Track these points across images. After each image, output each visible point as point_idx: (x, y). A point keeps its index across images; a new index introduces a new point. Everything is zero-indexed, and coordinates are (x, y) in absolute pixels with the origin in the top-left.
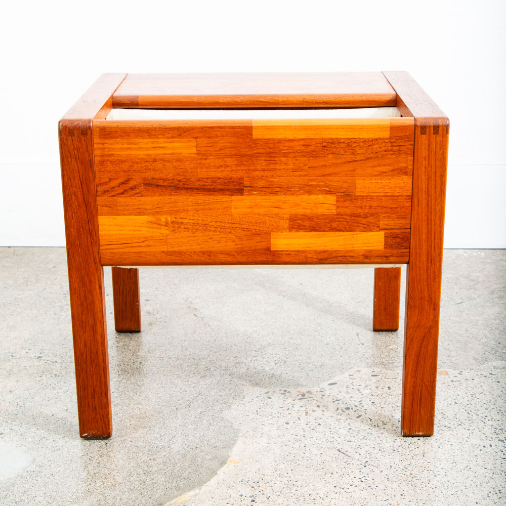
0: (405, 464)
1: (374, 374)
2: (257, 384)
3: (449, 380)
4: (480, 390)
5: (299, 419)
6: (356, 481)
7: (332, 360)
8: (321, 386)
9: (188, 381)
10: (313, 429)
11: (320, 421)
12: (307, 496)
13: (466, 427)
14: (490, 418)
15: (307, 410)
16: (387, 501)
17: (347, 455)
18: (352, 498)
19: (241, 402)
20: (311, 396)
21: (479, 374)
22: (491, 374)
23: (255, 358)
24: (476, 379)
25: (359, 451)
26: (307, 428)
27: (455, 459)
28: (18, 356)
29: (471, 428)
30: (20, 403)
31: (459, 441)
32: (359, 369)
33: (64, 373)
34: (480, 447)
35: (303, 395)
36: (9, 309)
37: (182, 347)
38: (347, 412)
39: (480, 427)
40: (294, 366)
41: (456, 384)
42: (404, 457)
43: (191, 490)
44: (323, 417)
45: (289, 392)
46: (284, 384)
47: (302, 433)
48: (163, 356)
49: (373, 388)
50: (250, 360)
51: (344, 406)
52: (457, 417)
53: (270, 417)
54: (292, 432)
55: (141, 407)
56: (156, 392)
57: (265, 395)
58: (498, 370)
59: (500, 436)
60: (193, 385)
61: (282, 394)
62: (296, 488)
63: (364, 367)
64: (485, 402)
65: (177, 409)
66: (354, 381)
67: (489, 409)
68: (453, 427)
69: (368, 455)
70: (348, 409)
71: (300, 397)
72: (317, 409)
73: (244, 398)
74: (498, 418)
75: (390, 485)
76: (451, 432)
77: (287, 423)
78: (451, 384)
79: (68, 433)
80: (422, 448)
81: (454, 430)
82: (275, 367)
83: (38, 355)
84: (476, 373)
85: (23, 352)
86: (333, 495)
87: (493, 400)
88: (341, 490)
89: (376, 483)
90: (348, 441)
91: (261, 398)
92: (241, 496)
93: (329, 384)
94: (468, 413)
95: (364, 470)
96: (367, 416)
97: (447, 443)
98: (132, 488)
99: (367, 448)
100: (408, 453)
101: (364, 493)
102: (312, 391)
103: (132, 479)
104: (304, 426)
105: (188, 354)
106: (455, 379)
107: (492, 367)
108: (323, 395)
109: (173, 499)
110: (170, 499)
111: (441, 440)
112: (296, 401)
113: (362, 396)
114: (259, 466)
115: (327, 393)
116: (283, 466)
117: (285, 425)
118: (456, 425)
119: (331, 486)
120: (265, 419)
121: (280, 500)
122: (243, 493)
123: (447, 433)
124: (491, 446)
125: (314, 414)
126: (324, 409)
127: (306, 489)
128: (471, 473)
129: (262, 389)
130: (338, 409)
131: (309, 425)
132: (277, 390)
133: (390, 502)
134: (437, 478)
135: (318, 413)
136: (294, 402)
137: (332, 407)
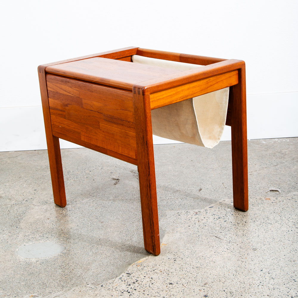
0: (249, 241)
2: (173, 209)
3: (271, 202)
4: (287, 206)
5: (195, 224)
6: (225, 250)
7: (210, 196)
8: (205, 209)
9: (137, 210)
10: (202, 228)
11: (206, 224)
12: (201, 257)
13: (280, 223)
14: (292, 218)
15: (199, 220)
16: (241, 257)
17: (220, 239)
18: (223, 257)
19: (165, 218)
20: (200, 213)
21: (286, 198)
22: (292, 198)
23: (170, 198)
24: (284, 201)
25: (226, 236)
26: (199, 228)
27: (274, 237)
28: (49, 202)
29: (282, 223)
30: (54, 224)
31: (276, 229)
32: (225, 200)
33: (73, 209)
34: (286, 232)
35: (197, 213)
36: (41, 181)
37: (132, 194)
38: (220, 219)
39: (287, 222)
40: (191, 200)
41: (274, 204)
42: (249, 238)
43: (144, 258)
44: (207, 222)
45: (189, 212)
46: (186, 209)
47: (197, 230)
48: (123, 199)
49: (232, 208)
50: (168, 198)
51: (217, 217)
52: (275, 218)
53: (181, 224)
54: (192, 230)
55: (114, 222)
56: (121, 215)
57: (177, 214)
58: (296, 196)
59: (296, 226)
61: (185, 213)
62: (196, 254)
63: (227, 199)
64: (289, 211)
65: (133, 223)
66: (222, 205)
67: (291, 214)
69: (230, 238)
70: (220, 218)
71: (195, 214)
72: (204, 219)
73: (166, 216)
74: (295, 218)
75: (242, 250)
76: (272, 226)
77: (189, 226)
78: (272, 204)
79: (80, 236)
80: (257, 233)
81: (274, 225)
82: (181, 201)
84: (285, 198)
85: (52, 201)
86: (214, 256)
87: (293, 210)
88: (218, 254)
89: (235, 250)
90: (220, 232)
91: (175, 216)
92: (169, 259)
93: (209, 208)
94: (281, 217)
95: (229, 244)
96: (229, 221)
97: (270, 230)
99: (230, 235)
100: (250, 236)
101: (229, 254)
102: (201, 211)
103: (114, 254)
104: (198, 227)
105: (136, 197)
106: (274, 202)
107: (293, 195)
108: (206, 213)
110: (134, 262)
111: (267, 229)
113: (226, 212)
114: (176, 246)
115: (209, 211)
116: (188, 245)
117: (188, 227)
118: (274, 222)
119: (213, 252)
120: (178, 225)
121: (188, 260)
122: (170, 257)
123: (270, 226)
124: (292, 230)
125: (202, 221)
126: (207, 219)
127: (201, 254)
128: (282, 243)
129: (175, 211)
130: (214, 218)
131: (200, 226)
132: (183, 211)
133: (242, 257)
134: (265, 246)
135: (205, 221)
136: (192, 217)
137: (211, 218)
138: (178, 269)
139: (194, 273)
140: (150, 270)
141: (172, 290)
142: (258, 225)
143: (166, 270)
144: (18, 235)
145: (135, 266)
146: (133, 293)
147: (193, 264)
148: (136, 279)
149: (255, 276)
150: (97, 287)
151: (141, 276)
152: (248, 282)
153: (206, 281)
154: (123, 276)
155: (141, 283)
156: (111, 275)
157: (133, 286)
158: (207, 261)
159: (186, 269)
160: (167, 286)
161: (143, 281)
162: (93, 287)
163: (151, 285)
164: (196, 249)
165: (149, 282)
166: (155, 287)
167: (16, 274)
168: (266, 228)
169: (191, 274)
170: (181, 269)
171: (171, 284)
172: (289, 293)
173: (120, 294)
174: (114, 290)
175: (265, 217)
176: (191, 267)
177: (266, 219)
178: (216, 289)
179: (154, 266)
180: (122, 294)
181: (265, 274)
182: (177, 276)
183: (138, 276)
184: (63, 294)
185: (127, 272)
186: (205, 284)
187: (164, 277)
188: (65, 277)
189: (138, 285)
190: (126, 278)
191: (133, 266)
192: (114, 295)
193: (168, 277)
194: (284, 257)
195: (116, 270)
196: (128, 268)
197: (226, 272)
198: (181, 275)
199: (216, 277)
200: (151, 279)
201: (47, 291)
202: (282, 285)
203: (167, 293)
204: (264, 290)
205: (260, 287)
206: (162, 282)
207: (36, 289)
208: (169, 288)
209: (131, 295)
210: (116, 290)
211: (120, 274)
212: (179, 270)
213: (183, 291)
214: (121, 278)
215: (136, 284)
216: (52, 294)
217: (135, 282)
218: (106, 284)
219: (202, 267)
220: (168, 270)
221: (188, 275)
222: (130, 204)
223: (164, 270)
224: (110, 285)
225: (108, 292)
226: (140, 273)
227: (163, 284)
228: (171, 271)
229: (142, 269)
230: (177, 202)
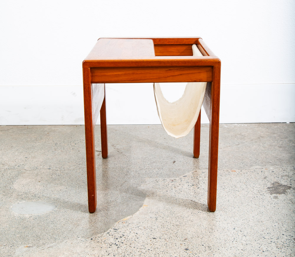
0: (221, 204)
1: (203, 172)
2: (151, 177)
3: (237, 174)
4: (250, 177)
5: (172, 189)
7: (183, 167)
8: (180, 177)
10: (179, 193)
11: (181, 190)
12: (180, 217)
13: (246, 190)
14: (256, 187)
15: (175, 186)
17: (195, 202)
18: (199, 217)
19: (145, 184)
20: (176, 181)
24: (248, 173)
25: (200, 200)
26: (176, 193)
27: (242, 202)
28: (39, 168)
29: (248, 191)
30: (44, 186)
31: (243, 195)
34: (252, 198)
35: (173, 181)
36: (31, 150)
39: (252, 190)
40: (166, 170)
41: (240, 175)
42: (220, 202)
43: (128, 216)
44: (182, 188)
45: (166, 180)
46: (163, 177)
47: (174, 195)
49: (203, 177)
50: (146, 168)
51: (191, 184)
52: (242, 187)
53: (159, 189)
54: (169, 194)
55: (100, 186)
56: (106, 180)
57: (155, 181)
59: (261, 193)
61: (163, 180)
62: (174, 214)
64: (253, 181)
66: (194, 175)
67: (255, 184)
68: (240, 191)
69: (204, 202)
70: (193, 185)
71: (171, 181)
72: (180, 186)
73: (146, 182)
74: (259, 187)
76: (239, 192)
77: (167, 191)
80: (227, 198)
81: (241, 192)
82: (158, 171)
83: (48, 168)
84: (248, 171)
85: (41, 167)
86: (191, 216)
87: (256, 181)
88: (194, 214)
90: (195, 197)
91: (154, 182)
92: (151, 217)
93: (184, 176)
94: (246, 186)
95: (203, 207)
96: (202, 188)
97: (238, 196)
98: (102, 216)
99: (204, 199)
100: (221, 200)
101: (204, 215)
102: (176, 179)
104: (175, 192)
106: (239, 173)
107: (255, 168)
108: (181, 181)
109: (121, 219)
111: (236, 195)
112: (170, 183)
113: (199, 181)
114: (157, 207)
115: (183, 180)
116: (167, 207)
118: (241, 190)
119: (190, 213)
120: (157, 190)
121: (168, 219)
122: (151, 216)
123: (238, 193)
124: (257, 197)
125: (178, 187)
126: (182, 185)
127: (179, 214)
128: (249, 207)
129: (153, 179)
130: (189, 185)
131: (177, 191)
132: (161, 179)
133: (216, 218)
134: (235, 209)
135: (180, 187)
136: (169, 183)
137: (186, 185)
139: (174, 230)
140: (134, 226)
141: (155, 244)
142: (228, 192)
143: (149, 227)
144: (12, 194)
146: (121, 245)
147: (173, 223)
148: (122, 234)
150: (87, 240)
151: (127, 231)
153: (186, 237)
154: (110, 231)
155: (127, 237)
156: (100, 230)
157: (120, 240)
158: (185, 220)
159: (167, 227)
160: (151, 240)
161: (129, 236)
162: (83, 239)
163: (136, 239)
164: (174, 210)
165: (135, 237)
166: (141, 240)
167: (11, 227)
168: (234, 194)
169: (172, 231)
170: (163, 226)
171: (155, 238)
172: (261, 248)
173: (109, 246)
174: (103, 243)
175: (233, 185)
176: (172, 225)
177: (234, 187)
178: (195, 244)
179: (138, 223)
180: (111, 246)
181: (238, 232)
182: (159, 232)
183: (125, 232)
184: (55, 245)
185: (114, 228)
186: (185, 239)
187: (148, 233)
188: (57, 230)
189: (124, 239)
190: (113, 233)
191: (119, 223)
192: (103, 247)
193: (151, 233)
194: (253, 218)
195: (104, 226)
196: (114, 225)
197: (203, 230)
198: (163, 231)
199: (194, 233)
200: (136, 234)
201: (40, 243)
202: (254, 241)
203: (151, 246)
204: (238, 245)
205: (234, 242)
206: (146, 237)
207: (30, 241)
208: (153, 242)
209: (119, 247)
210: (105, 243)
211: (107, 230)
212: (161, 227)
213: (165, 245)
214: (108, 233)
215: (123, 238)
216: (46, 245)
217: (122, 237)
218: (96, 238)
219: (181, 225)
220: (151, 227)
221: (169, 232)
222: (113, 172)
223: (148, 227)
224: (99, 239)
225: (98, 244)
226: (125, 229)
227: (147, 238)
228: (154, 228)
229: (128, 226)
230: (155, 171)
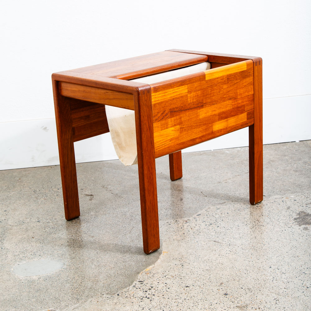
0: (248, 242)
1: (217, 208)
6: (228, 252)
8: (193, 217)
10: (198, 235)
11: (200, 231)
12: (207, 260)
14: (281, 219)
15: (191, 227)
17: (219, 243)
18: (229, 259)
20: (190, 221)
21: (269, 202)
25: (224, 240)
26: (195, 235)
27: (271, 237)
43: (150, 266)
44: (200, 229)
45: (178, 221)
46: (174, 218)
47: (193, 237)
49: (220, 214)
51: (209, 223)
53: (174, 232)
54: (188, 237)
57: (167, 224)
60: (128, 224)
61: (175, 222)
62: (201, 258)
64: (276, 213)
65: (125, 235)
66: (209, 212)
69: (229, 241)
70: (211, 224)
71: (185, 222)
72: (196, 226)
75: (244, 251)
76: (264, 227)
80: (253, 235)
83: (37, 220)
86: (220, 259)
87: (280, 212)
88: (223, 256)
89: (238, 251)
90: (217, 237)
93: (197, 215)
94: (270, 219)
95: (230, 247)
97: (264, 232)
99: (227, 239)
102: (190, 219)
104: (193, 234)
108: (196, 220)
109: (143, 270)
111: (262, 231)
114: (178, 252)
115: (198, 219)
116: (190, 251)
117: (183, 235)
118: (266, 224)
119: (217, 255)
120: (172, 233)
121: (195, 264)
122: (176, 263)
124: (285, 230)
125: (195, 228)
126: (199, 226)
127: (206, 258)
129: (164, 221)
130: (206, 225)
131: (195, 233)
132: (172, 221)
133: (248, 257)
134: (265, 246)
135: (197, 228)
136: (183, 225)
137: (203, 225)
138: (188, 273)
139: (206, 275)
140: (161, 276)
141: (190, 292)
145: (144, 274)
146: (153, 298)
147: (202, 268)
148: (150, 285)
149: (266, 273)
150: (114, 296)
151: (155, 282)
152: (262, 278)
153: (221, 281)
154: (136, 284)
155: (156, 289)
156: (124, 284)
157: (150, 292)
159: (197, 273)
160: (184, 289)
161: (158, 287)
162: (109, 296)
163: (167, 289)
164: (199, 254)
165: (165, 288)
166: (173, 291)
169: (203, 277)
170: (192, 272)
171: (187, 287)
172: (304, 284)
173: (140, 300)
174: (132, 298)
175: (255, 220)
176: (201, 270)
177: (257, 222)
178: (234, 287)
179: (163, 272)
180: (142, 300)
181: (275, 270)
182: (190, 279)
183: (152, 283)
184: (80, 305)
185: (139, 280)
186: (221, 284)
187: (178, 281)
188: (76, 290)
190: (139, 286)
191: (143, 274)
192: (134, 302)
193: (182, 281)
194: (287, 254)
195: (127, 279)
196: (138, 277)
197: (237, 272)
198: (194, 278)
199: (229, 277)
200: (166, 285)
201: (62, 305)
203: (186, 295)
205: (274, 281)
206: (177, 286)
208: (187, 291)
209: (151, 300)
210: (134, 297)
211: (132, 283)
212: (190, 274)
213: (201, 292)
214: (134, 286)
215: (153, 290)
216: (69, 307)
217: (151, 289)
218: (122, 293)
219: (212, 269)
220: (180, 275)
221: (201, 278)
223: (176, 275)
224: (126, 293)
225: (127, 299)
226: (152, 280)
227: (179, 287)
228: (183, 275)
229: (153, 276)
